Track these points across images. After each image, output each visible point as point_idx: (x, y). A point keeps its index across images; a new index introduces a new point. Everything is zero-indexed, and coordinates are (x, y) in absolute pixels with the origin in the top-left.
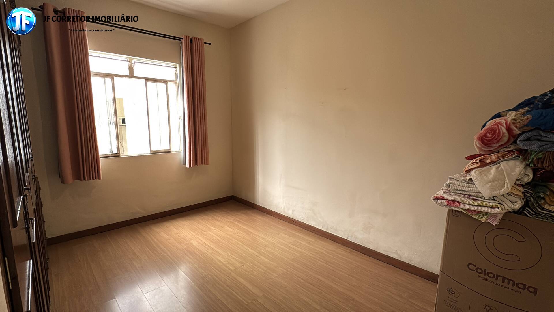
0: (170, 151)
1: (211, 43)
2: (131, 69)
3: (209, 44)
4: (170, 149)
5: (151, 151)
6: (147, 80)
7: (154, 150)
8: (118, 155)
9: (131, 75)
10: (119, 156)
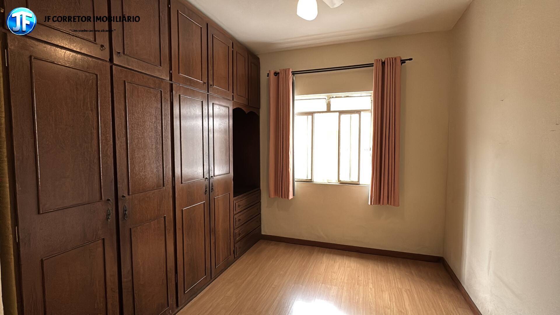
0: (358, 183)
1: (412, 58)
2: (329, 105)
3: (410, 60)
4: (358, 182)
5: (339, 180)
6: (341, 112)
7: (342, 180)
8: (310, 181)
9: (329, 110)
10: (312, 182)
